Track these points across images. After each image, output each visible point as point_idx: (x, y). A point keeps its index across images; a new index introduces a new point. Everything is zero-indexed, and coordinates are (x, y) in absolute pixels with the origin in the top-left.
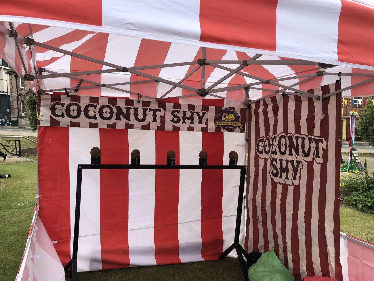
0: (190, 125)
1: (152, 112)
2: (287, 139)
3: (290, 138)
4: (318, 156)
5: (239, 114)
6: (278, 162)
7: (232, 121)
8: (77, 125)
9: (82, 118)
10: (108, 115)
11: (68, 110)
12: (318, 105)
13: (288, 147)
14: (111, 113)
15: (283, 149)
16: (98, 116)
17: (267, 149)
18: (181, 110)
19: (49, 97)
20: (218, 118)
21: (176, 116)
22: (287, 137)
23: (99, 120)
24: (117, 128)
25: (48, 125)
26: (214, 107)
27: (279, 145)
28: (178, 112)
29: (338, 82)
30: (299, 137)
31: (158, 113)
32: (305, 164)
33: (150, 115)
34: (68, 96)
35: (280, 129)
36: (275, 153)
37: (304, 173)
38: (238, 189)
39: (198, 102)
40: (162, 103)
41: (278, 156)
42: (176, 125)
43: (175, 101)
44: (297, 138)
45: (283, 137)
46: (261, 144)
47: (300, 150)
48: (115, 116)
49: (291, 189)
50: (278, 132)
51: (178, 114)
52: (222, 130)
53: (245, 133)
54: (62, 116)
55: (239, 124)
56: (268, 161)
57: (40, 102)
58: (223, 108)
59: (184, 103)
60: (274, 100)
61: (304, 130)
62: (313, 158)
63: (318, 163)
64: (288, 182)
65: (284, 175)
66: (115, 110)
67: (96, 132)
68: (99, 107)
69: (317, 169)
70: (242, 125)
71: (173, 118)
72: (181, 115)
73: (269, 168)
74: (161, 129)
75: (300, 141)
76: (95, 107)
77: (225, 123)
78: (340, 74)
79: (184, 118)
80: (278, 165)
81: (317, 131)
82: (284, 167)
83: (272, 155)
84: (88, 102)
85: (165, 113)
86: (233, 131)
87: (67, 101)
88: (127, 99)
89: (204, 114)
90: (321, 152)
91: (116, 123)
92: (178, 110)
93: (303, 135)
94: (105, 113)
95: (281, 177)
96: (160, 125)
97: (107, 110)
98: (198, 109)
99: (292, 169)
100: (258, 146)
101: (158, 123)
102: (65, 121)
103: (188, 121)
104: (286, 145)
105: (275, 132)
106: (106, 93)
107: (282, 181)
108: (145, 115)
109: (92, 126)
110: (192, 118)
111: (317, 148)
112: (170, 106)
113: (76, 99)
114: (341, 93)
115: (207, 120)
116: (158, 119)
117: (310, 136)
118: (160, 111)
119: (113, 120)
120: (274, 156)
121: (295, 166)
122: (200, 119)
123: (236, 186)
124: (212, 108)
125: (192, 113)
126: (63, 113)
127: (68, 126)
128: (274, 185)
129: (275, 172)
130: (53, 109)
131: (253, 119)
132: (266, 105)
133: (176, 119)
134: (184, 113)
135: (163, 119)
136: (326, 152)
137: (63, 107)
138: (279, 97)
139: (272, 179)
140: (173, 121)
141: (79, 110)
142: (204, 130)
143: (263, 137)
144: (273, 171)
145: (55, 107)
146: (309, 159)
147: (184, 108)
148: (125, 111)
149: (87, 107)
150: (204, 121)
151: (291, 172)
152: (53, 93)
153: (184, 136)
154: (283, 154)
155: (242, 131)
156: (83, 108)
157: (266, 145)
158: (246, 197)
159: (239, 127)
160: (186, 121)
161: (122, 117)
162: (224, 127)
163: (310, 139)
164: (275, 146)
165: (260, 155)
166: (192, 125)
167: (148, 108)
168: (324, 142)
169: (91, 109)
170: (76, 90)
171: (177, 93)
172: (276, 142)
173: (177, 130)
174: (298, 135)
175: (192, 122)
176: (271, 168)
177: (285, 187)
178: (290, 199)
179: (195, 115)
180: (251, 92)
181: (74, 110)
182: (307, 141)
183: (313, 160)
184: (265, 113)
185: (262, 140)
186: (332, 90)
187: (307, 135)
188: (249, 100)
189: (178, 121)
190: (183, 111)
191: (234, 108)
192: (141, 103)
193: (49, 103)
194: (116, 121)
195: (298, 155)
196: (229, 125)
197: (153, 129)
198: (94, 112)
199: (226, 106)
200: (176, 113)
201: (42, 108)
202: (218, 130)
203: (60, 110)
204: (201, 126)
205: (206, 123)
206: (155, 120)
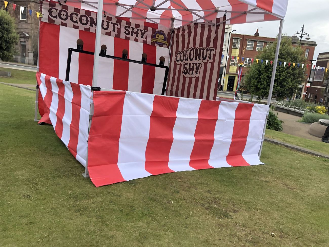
0: (136, 37)
1: (112, 25)
2: (195, 51)
3: (196, 50)
4: (210, 58)
5: (167, 36)
6: (188, 65)
7: (162, 40)
8: (65, 25)
9: (68, 21)
10: (85, 22)
11: (60, 14)
12: (214, 29)
13: (195, 55)
14: (87, 21)
15: (192, 57)
16: (78, 21)
17: (182, 59)
18: (131, 27)
19: (48, 3)
20: (153, 36)
21: (127, 30)
22: (194, 50)
23: (79, 24)
24: (90, 31)
25: (47, 21)
26: (151, 29)
27: (190, 55)
29: (225, 16)
30: (201, 49)
31: (116, 26)
32: (203, 64)
33: (111, 26)
34: (61, 4)
35: (191, 45)
36: (187, 60)
37: (202, 69)
38: (163, 85)
39: (142, 24)
40: (119, 20)
41: (189, 61)
42: (127, 36)
43: (127, 19)
44: (200, 49)
45: (193, 49)
46: (179, 55)
47: (201, 56)
48: (89, 23)
49: (194, 80)
50: (190, 47)
51: (129, 29)
52: (156, 45)
53: (169, 49)
54: (56, 17)
55: (166, 42)
56: (182, 65)
57: (42, 6)
58: (157, 30)
59: (133, 23)
60: (189, 27)
61: (205, 45)
62: (208, 60)
63: (210, 62)
64: (193, 76)
65: (191, 72)
66: (89, 20)
67: (77, 31)
68: (79, 15)
69: (209, 65)
70: (168, 44)
71: (126, 31)
72: (130, 30)
73: (182, 69)
74: (118, 37)
75: (202, 51)
76: (77, 15)
77: (158, 40)
78: (226, 11)
79: (133, 32)
80: (188, 67)
81: (211, 45)
82: (191, 67)
83: (185, 61)
84: (73, 11)
85: (120, 27)
86: (162, 46)
87: (59, 8)
89: (145, 32)
90: (212, 56)
91: (89, 28)
92: (129, 26)
93: (203, 47)
94: (83, 20)
95: (189, 74)
96: (117, 34)
97: (85, 19)
98: (142, 28)
99: (196, 68)
100: (177, 57)
101: (116, 33)
102: (58, 21)
104: (194, 54)
105: (188, 47)
106: (84, 7)
107: (189, 76)
108: (108, 26)
109: (75, 27)
110: (137, 33)
111: (210, 54)
112: (124, 22)
113: (65, 8)
114: (225, 22)
115: (147, 36)
116: (116, 30)
117: (207, 48)
119: (88, 26)
120: (186, 62)
121: (198, 66)
122: (143, 34)
123: (161, 83)
124: (150, 29)
125: (138, 30)
126: (56, 15)
127: (60, 24)
128: (184, 79)
129: (186, 71)
130: (50, 12)
131: (175, 40)
132: (184, 30)
133: (127, 32)
135: (119, 30)
136: (214, 55)
137: (57, 11)
138: (192, 26)
139: (184, 76)
140: (125, 32)
141: (67, 15)
142: (145, 42)
143: (181, 51)
144: (184, 71)
145: (52, 11)
146: (205, 61)
147: (133, 26)
148: (95, 21)
149: (72, 14)
150: (144, 37)
151: (195, 70)
152: (51, 1)
153: (132, 43)
154: (191, 60)
155: (168, 47)
156: (69, 15)
157: (182, 56)
158: (167, 90)
159: (166, 44)
160: (134, 34)
161: (93, 24)
162: (156, 42)
163: (207, 50)
164: (187, 55)
165: (177, 63)
166: (137, 38)
167: (110, 22)
168: (215, 50)
169: (74, 16)
170: (65, 2)
171: (128, 15)
172: (188, 53)
173: (127, 39)
174: (201, 48)
175: (137, 36)
176: (184, 69)
177: (191, 79)
178: (193, 86)
179: (139, 31)
180: (175, 23)
181: (63, 15)
183: (207, 61)
184: (183, 35)
185: (180, 53)
186: (221, 20)
187: (206, 47)
188: (174, 28)
189: (129, 34)
190: (132, 28)
191: (164, 32)
192: (106, 17)
193: (48, 7)
194: (90, 27)
195: (200, 59)
196: (160, 42)
197: (113, 36)
198: (76, 18)
199: (159, 29)
200: (127, 28)
201: (43, 10)
202: (153, 44)
203: (54, 13)
204: (142, 39)
205: (146, 38)
206: (114, 30)
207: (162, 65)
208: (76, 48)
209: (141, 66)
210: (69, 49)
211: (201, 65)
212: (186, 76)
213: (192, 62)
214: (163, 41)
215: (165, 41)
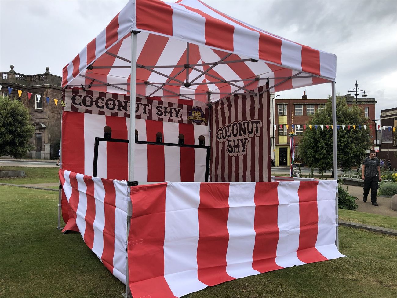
1: (143, 106)
2: (238, 125)
3: (240, 124)
4: (257, 132)
5: (204, 112)
6: (232, 142)
7: (199, 117)
8: (90, 112)
9: (94, 108)
10: (112, 106)
11: (84, 101)
12: (257, 99)
13: (238, 130)
14: (114, 105)
15: (235, 133)
16: (105, 106)
17: (224, 135)
18: (163, 106)
19: (71, 90)
20: (189, 114)
21: (159, 110)
22: (237, 124)
23: (105, 110)
24: (118, 116)
25: (70, 110)
26: (187, 106)
27: (233, 130)
28: (161, 107)
29: (267, 83)
30: (245, 122)
31: (147, 107)
32: (250, 139)
33: (141, 108)
34: (85, 90)
35: (233, 119)
36: (230, 136)
37: (249, 145)
38: (205, 167)
39: (175, 101)
40: (150, 100)
41: (232, 138)
42: (160, 117)
43: (159, 98)
44: (244, 123)
45: (235, 124)
46: (220, 132)
47: (246, 131)
48: (116, 107)
49: (241, 159)
50: (232, 122)
51: (161, 109)
52: (193, 123)
53: (208, 126)
54: (80, 104)
55: (204, 119)
56: (226, 143)
57: (64, 94)
58: (193, 107)
59: (165, 101)
60: (228, 99)
61: (249, 117)
62: (255, 134)
63: (257, 137)
64: (239, 154)
65: (236, 150)
66: (117, 103)
67: (103, 117)
68: (105, 100)
69: (257, 140)
70: (206, 120)
71: (158, 111)
72: (163, 110)
73: (226, 147)
74: (149, 119)
75: (246, 124)
76: (103, 100)
77: (194, 118)
78: (268, 79)
79: (166, 112)
80: (232, 145)
81: (256, 117)
82: (236, 144)
83: (228, 138)
84: (98, 96)
85: (152, 108)
86: (200, 124)
87: (83, 94)
88: (125, 95)
89: (179, 110)
90: (259, 129)
91: (117, 112)
93: (247, 120)
94: (109, 104)
95: (234, 152)
96: (148, 116)
97: (112, 102)
98: (175, 106)
99: (242, 145)
100: (218, 134)
101: (147, 114)
102: (82, 108)
103: (168, 115)
104: (237, 129)
105: (229, 122)
106: (110, 90)
107: (235, 154)
108: (138, 108)
109: (101, 113)
110: (171, 112)
111: (257, 127)
112: (155, 102)
113: (90, 93)
114: (269, 90)
115: (182, 115)
116: (147, 111)
117: (252, 121)
118: (148, 106)
119: (115, 110)
120: (229, 139)
121: (244, 142)
122: (177, 113)
123: (203, 166)
124: (185, 106)
125: (171, 109)
126: (80, 103)
127: (84, 112)
128: (230, 158)
129: (230, 149)
130: (73, 99)
131: (214, 115)
132: (223, 104)
133: (159, 113)
134: (166, 108)
135: (150, 112)
136: (262, 128)
137: (80, 98)
138: (232, 97)
139: (229, 155)
140: (157, 113)
141: (92, 101)
142: (180, 122)
143: (222, 127)
144: (229, 149)
145: (75, 98)
146: (252, 136)
147: (165, 105)
148: (123, 104)
149: (97, 99)
150: (180, 116)
151: (241, 147)
152: (74, 87)
153: (166, 125)
154: (235, 136)
155: (206, 124)
156: (94, 100)
157: (223, 132)
158: (211, 174)
159: (204, 121)
160: (167, 114)
161: (121, 108)
162: (193, 120)
163: (252, 123)
164: (230, 131)
165: (219, 140)
166: (171, 118)
167: (140, 103)
168: (261, 122)
169: (100, 101)
170: (90, 87)
171: (160, 93)
172: (230, 129)
173: (160, 120)
174: (245, 121)
175: (171, 116)
176: (228, 147)
177: (237, 158)
178: (241, 165)
179: (173, 110)
180: (212, 97)
181: (88, 101)
182: (250, 124)
183: (254, 136)
184: (222, 109)
185: (221, 130)
186: (264, 89)
187: (250, 120)
188: (211, 102)
189: (161, 114)
190: (164, 107)
191: (200, 108)
193: (71, 95)
194: (118, 111)
195: (245, 134)
196: (197, 119)
197: (144, 119)
198: (102, 103)
199: (195, 105)
200: (159, 108)
201: (66, 98)
202: (190, 122)
203: (78, 100)
204: (177, 119)
205: (181, 117)
206: (145, 112)
207: (202, 145)
208: (103, 137)
209: (178, 148)
210: (96, 138)
211: (247, 141)
212: (231, 155)
213: (236, 138)
214: (200, 118)
215: (202, 118)
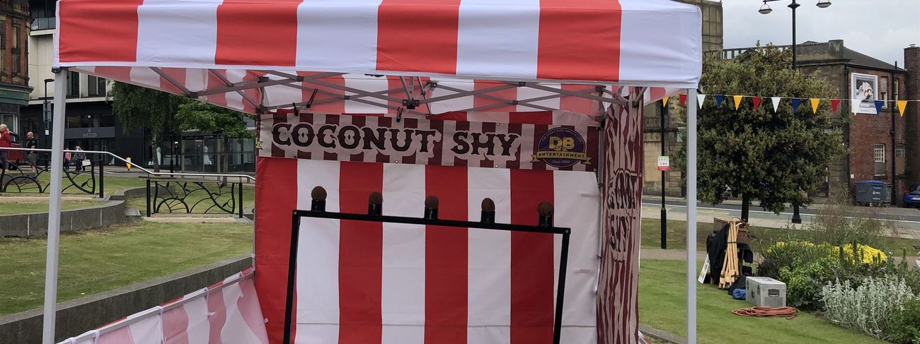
0: (488, 156)
1: (420, 136)
2: (620, 180)
3: (622, 177)
5: (585, 138)
6: (615, 221)
7: (569, 150)
8: (307, 156)
9: (315, 147)
10: (351, 142)
11: (295, 134)
13: (620, 192)
14: (357, 138)
15: (618, 199)
16: (337, 143)
18: (470, 133)
19: (272, 116)
21: (461, 142)
23: (339, 149)
24: (364, 161)
25: (269, 155)
26: (533, 126)
27: (616, 191)
28: (466, 135)
31: (430, 138)
33: (417, 140)
34: (296, 114)
35: (617, 163)
36: (612, 205)
39: (501, 119)
40: (437, 122)
41: (616, 211)
42: (460, 156)
43: (459, 116)
44: (626, 176)
45: (619, 176)
47: (627, 197)
48: (362, 142)
50: (616, 168)
51: (466, 138)
52: (548, 167)
53: (598, 173)
54: (288, 143)
55: (583, 156)
57: (259, 124)
58: (550, 127)
59: (475, 120)
64: (620, 256)
65: (618, 243)
66: (362, 134)
67: (335, 165)
68: (338, 129)
70: (589, 159)
71: (457, 144)
72: (470, 141)
74: (434, 165)
75: (627, 180)
76: (333, 129)
77: (554, 154)
79: (477, 145)
80: (615, 229)
82: (618, 229)
83: (611, 209)
84: (323, 123)
85: (442, 137)
86: (571, 169)
87: (294, 122)
88: (381, 117)
89: (513, 138)
91: (363, 153)
92: (465, 132)
93: (628, 170)
94: (347, 138)
95: (616, 248)
96: (432, 156)
97: (352, 133)
98: (502, 130)
99: (624, 233)
101: (430, 153)
102: (291, 150)
103: (483, 151)
106: (352, 109)
107: (616, 256)
108: (408, 140)
109: (330, 157)
110: (490, 145)
112: (450, 125)
113: (308, 118)
115: (519, 149)
116: (430, 147)
118: (433, 133)
119: (359, 149)
120: (612, 212)
121: (626, 227)
122: (506, 146)
124: (528, 128)
125: (491, 137)
126: (289, 139)
127: (295, 157)
129: (613, 240)
130: (276, 134)
133: (461, 148)
134: (476, 136)
135: (438, 147)
137: (288, 130)
139: (612, 253)
140: (455, 149)
141: (311, 135)
142: (513, 166)
143: (612, 178)
144: (612, 238)
145: (279, 131)
148: (377, 135)
149: (323, 129)
150: (512, 151)
151: (622, 238)
152: (278, 110)
153: (476, 176)
154: (618, 206)
155: (589, 169)
156: (316, 132)
159: (582, 162)
160: (480, 150)
161: (372, 144)
162: (550, 161)
166: (490, 157)
167: (414, 130)
168: (638, 180)
169: (328, 132)
170: (308, 106)
171: (466, 104)
173: (461, 166)
175: (491, 152)
176: (611, 234)
179: (496, 141)
181: (303, 135)
182: (630, 181)
189: (465, 151)
190: (473, 134)
191: (573, 128)
192: (402, 123)
193: (271, 124)
194: (364, 150)
196: (561, 157)
197: (421, 163)
198: (332, 136)
199: (556, 123)
200: (461, 138)
201: (262, 133)
202: (539, 166)
203: (285, 134)
204: (507, 158)
205: (518, 154)
206: (424, 149)
214: (570, 153)
215: (580, 154)
